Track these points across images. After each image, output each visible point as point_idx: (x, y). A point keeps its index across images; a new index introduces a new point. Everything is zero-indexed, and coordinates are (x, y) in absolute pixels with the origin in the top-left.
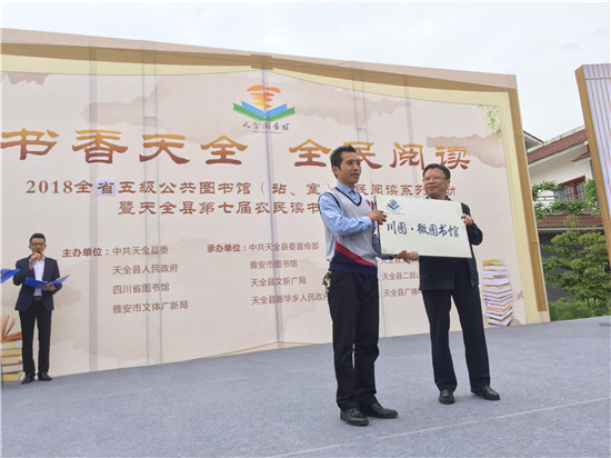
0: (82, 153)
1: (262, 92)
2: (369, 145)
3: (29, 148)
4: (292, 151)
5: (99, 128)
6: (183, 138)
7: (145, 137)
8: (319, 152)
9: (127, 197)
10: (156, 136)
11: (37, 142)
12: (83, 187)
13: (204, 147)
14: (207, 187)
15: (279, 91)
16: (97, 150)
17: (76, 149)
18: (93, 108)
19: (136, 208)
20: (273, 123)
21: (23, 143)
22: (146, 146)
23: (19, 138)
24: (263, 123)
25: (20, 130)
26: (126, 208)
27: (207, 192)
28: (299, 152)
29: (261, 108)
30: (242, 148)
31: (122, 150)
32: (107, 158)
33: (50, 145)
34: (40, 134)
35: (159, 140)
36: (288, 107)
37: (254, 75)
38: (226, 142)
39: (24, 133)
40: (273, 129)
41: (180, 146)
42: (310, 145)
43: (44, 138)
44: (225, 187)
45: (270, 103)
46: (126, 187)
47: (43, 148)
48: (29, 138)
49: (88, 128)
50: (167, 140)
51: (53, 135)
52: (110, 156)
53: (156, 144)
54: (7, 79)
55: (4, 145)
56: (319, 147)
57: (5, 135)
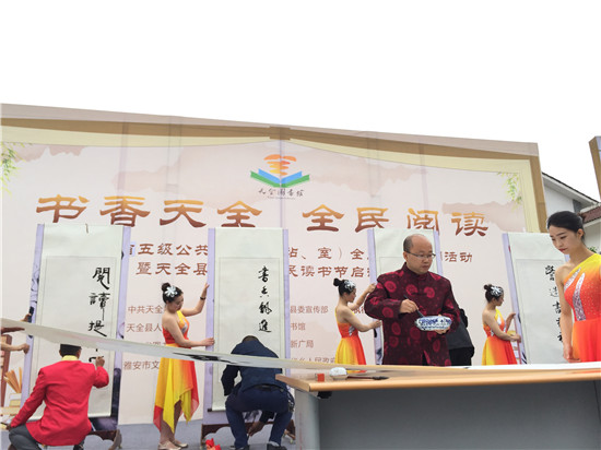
0: (109, 217)
1: (279, 160)
2: (383, 211)
3: (62, 212)
4: (306, 216)
5: (125, 194)
6: (201, 204)
7: (166, 203)
8: (332, 217)
9: (145, 258)
10: (176, 202)
11: (69, 207)
13: (220, 212)
15: (294, 159)
16: (123, 215)
17: (103, 213)
18: (121, 176)
19: (153, 268)
20: (287, 190)
21: (57, 208)
22: (167, 210)
23: (53, 204)
24: (278, 189)
25: (55, 196)
28: (312, 217)
29: (277, 175)
30: (256, 213)
31: (144, 214)
32: (130, 222)
33: (81, 210)
34: (72, 200)
35: (179, 205)
36: (303, 175)
37: (273, 145)
38: (242, 207)
39: (58, 199)
40: (287, 195)
41: (198, 211)
42: (324, 211)
43: (77, 204)
45: (285, 171)
46: (146, 248)
47: (74, 212)
48: (63, 203)
49: (115, 195)
50: (186, 206)
51: (84, 201)
52: (133, 220)
53: (176, 209)
54: (48, 150)
55: (39, 210)
56: (332, 213)
57: (41, 201)
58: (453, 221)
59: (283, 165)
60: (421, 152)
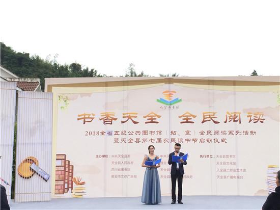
0: (102, 121)
1: (168, 93)
2: (214, 113)
3: (86, 120)
4: (180, 117)
5: (108, 112)
6: (137, 114)
7: (123, 114)
8: (191, 117)
9: (117, 136)
10: (127, 114)
11: (89, 118)
12: (103, 133)
13: (145, 117)
14: (145, 133)
15: (175, 92)
16: (108, 120)
17: (100, 120)
18: (106, 104)
19: (120, 141)
20: (172, 106)
21: (84, 118)
22: (124, 117)
23: (83, 117)
24: (168, 106)
25: (83, 114)
26: (116, 140)
27: (145, 134)
28: (183, 118)
29: (168, 100)
30: (159, 117)
31: (115, 119)
32: (110, 123)
33: (93, 119)
34: (89, 115)
35: (128, 115)
36: (179, 99)
37: (165, 87)
38: (153, 115)
39: (85, 115)
40: (172, 108)
41: (136, 117)
42: (188, 114)
43: (91, 116)
44: (152, 132)
45: (171, 98)
46: (117, 133)
47: (90, 120)
48: (86, 116)
49: (104, 112)
50: (131, 115)
51: (94, 115)
52: (111, 122)
53: (127, 117)
54: (79, 96)
55: (78, 119)
56: (192, 115)
57: (79, 116)
58: (248, 116)
59: (170, 95)
60: (234, 85)
